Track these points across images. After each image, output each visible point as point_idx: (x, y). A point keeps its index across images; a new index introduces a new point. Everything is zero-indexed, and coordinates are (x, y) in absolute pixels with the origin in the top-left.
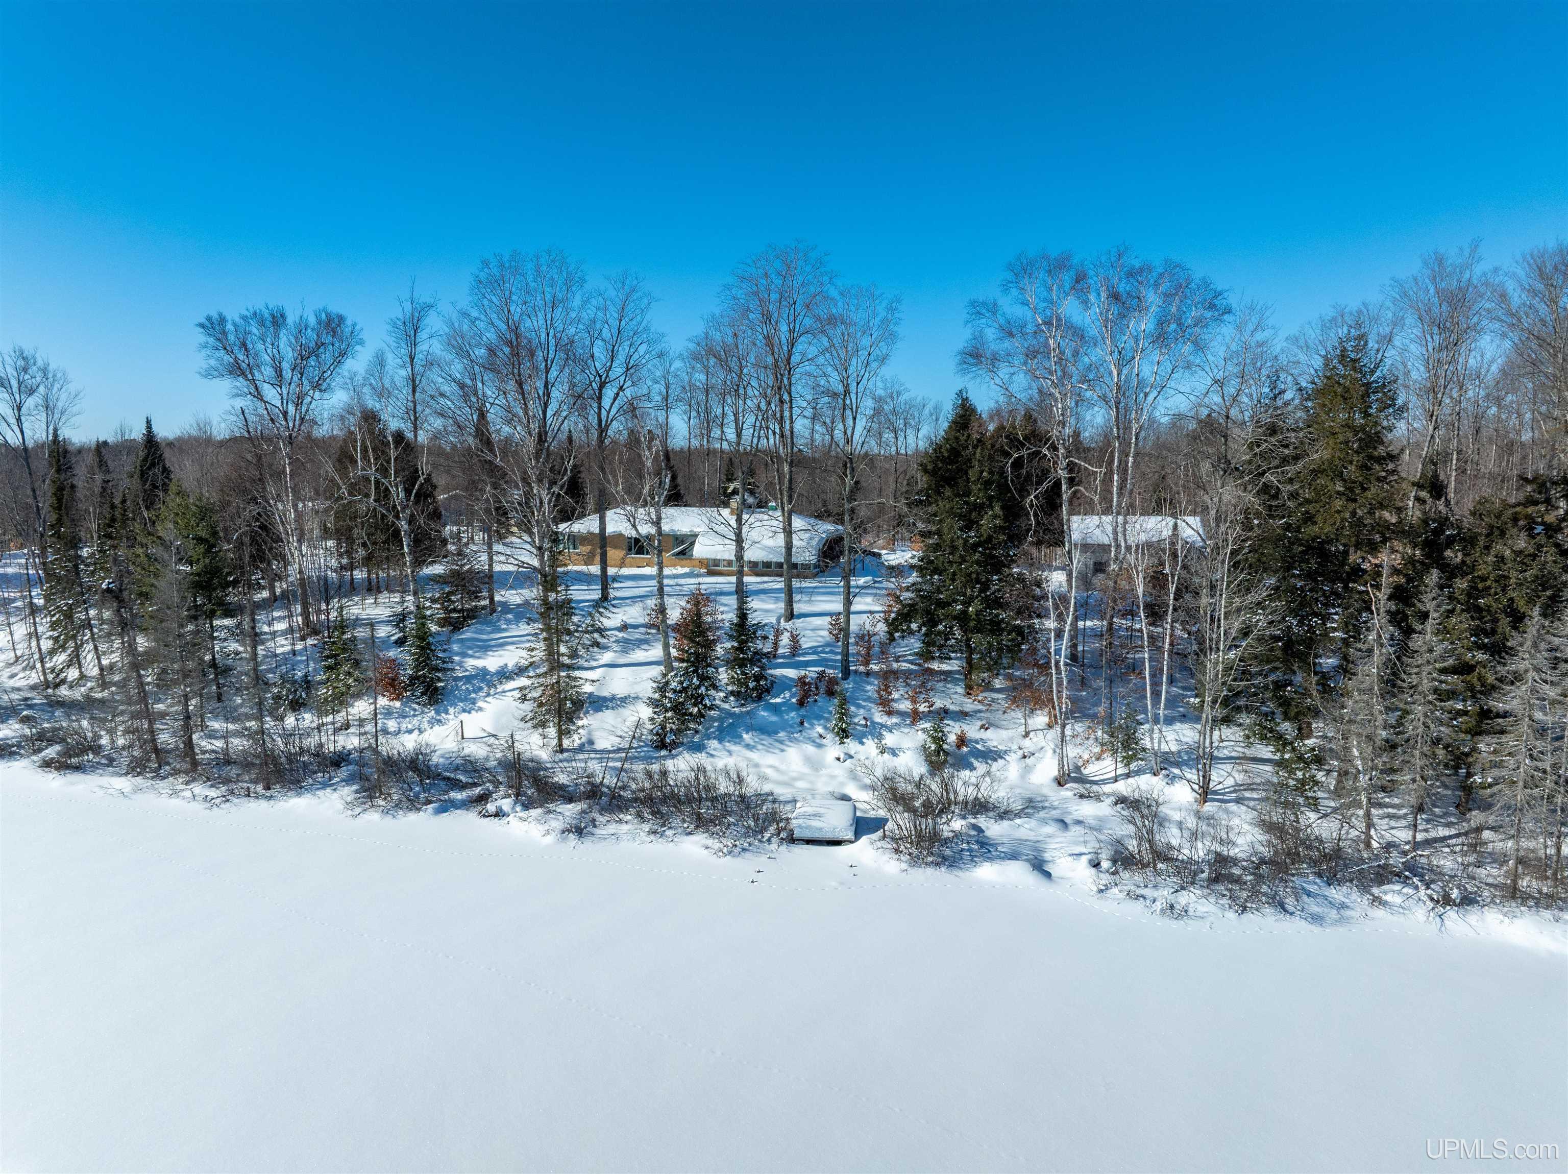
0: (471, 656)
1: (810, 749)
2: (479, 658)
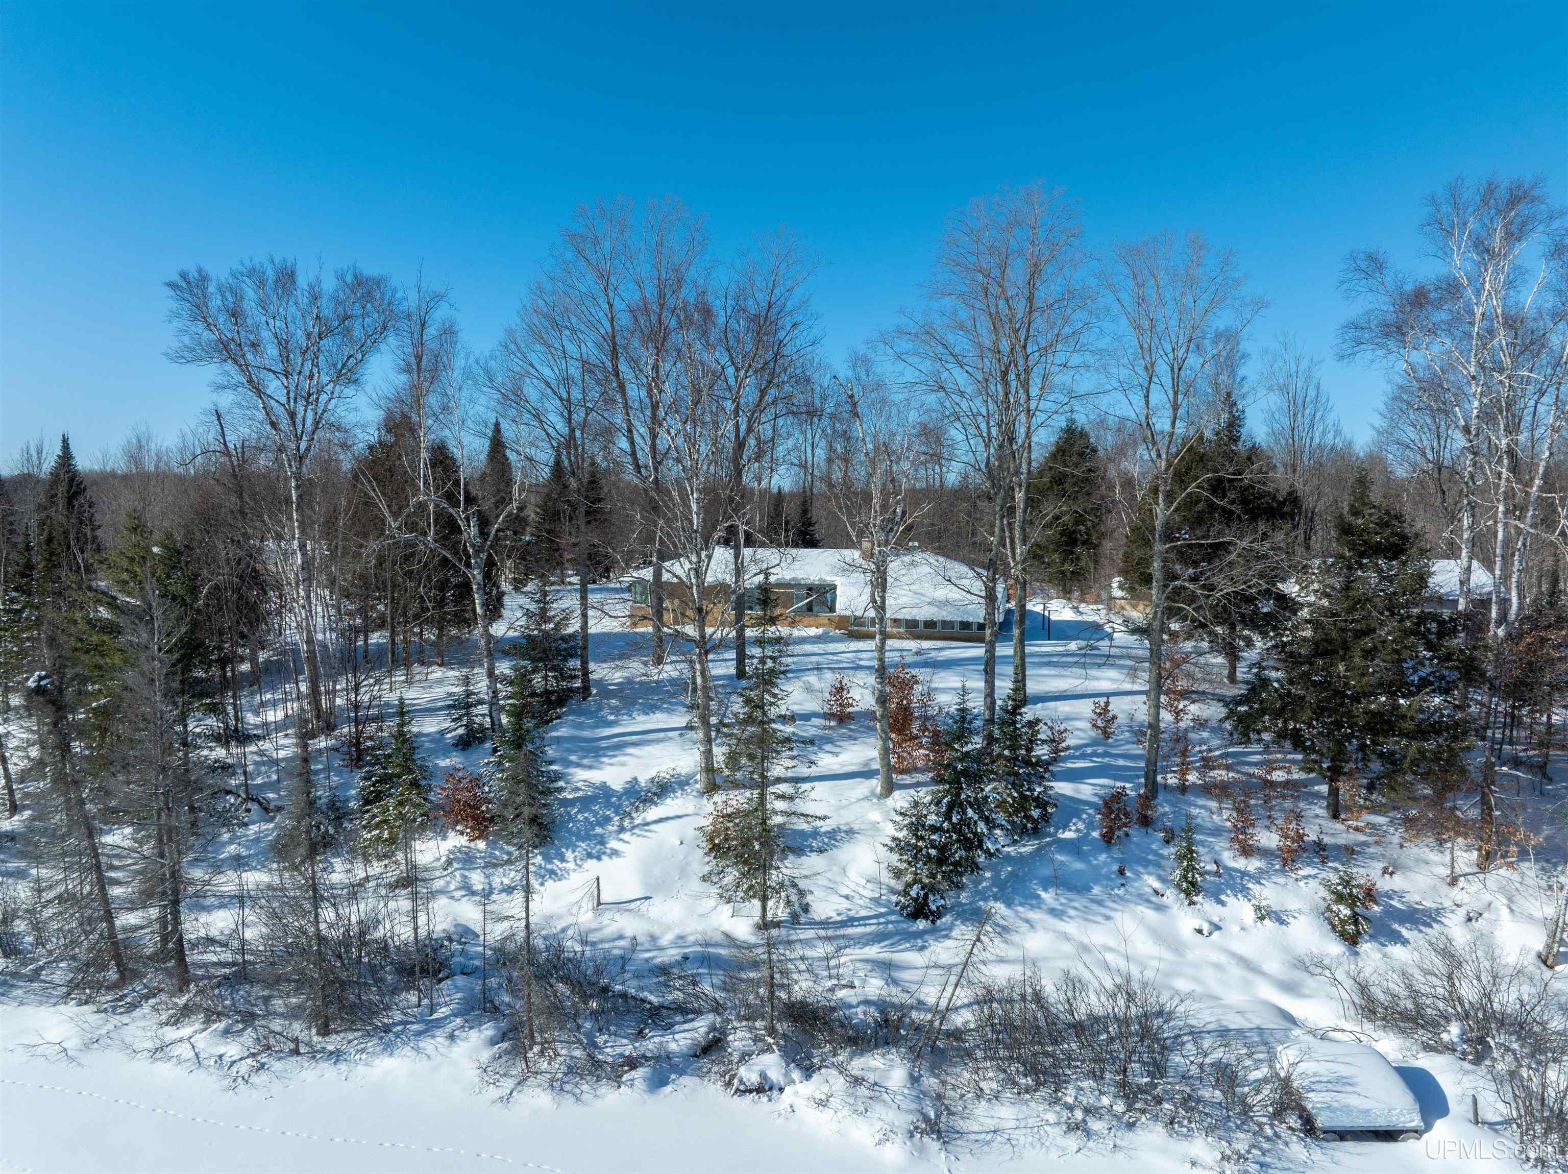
0: (578, 765)
1: (1150, 914)
2: (590, 767)
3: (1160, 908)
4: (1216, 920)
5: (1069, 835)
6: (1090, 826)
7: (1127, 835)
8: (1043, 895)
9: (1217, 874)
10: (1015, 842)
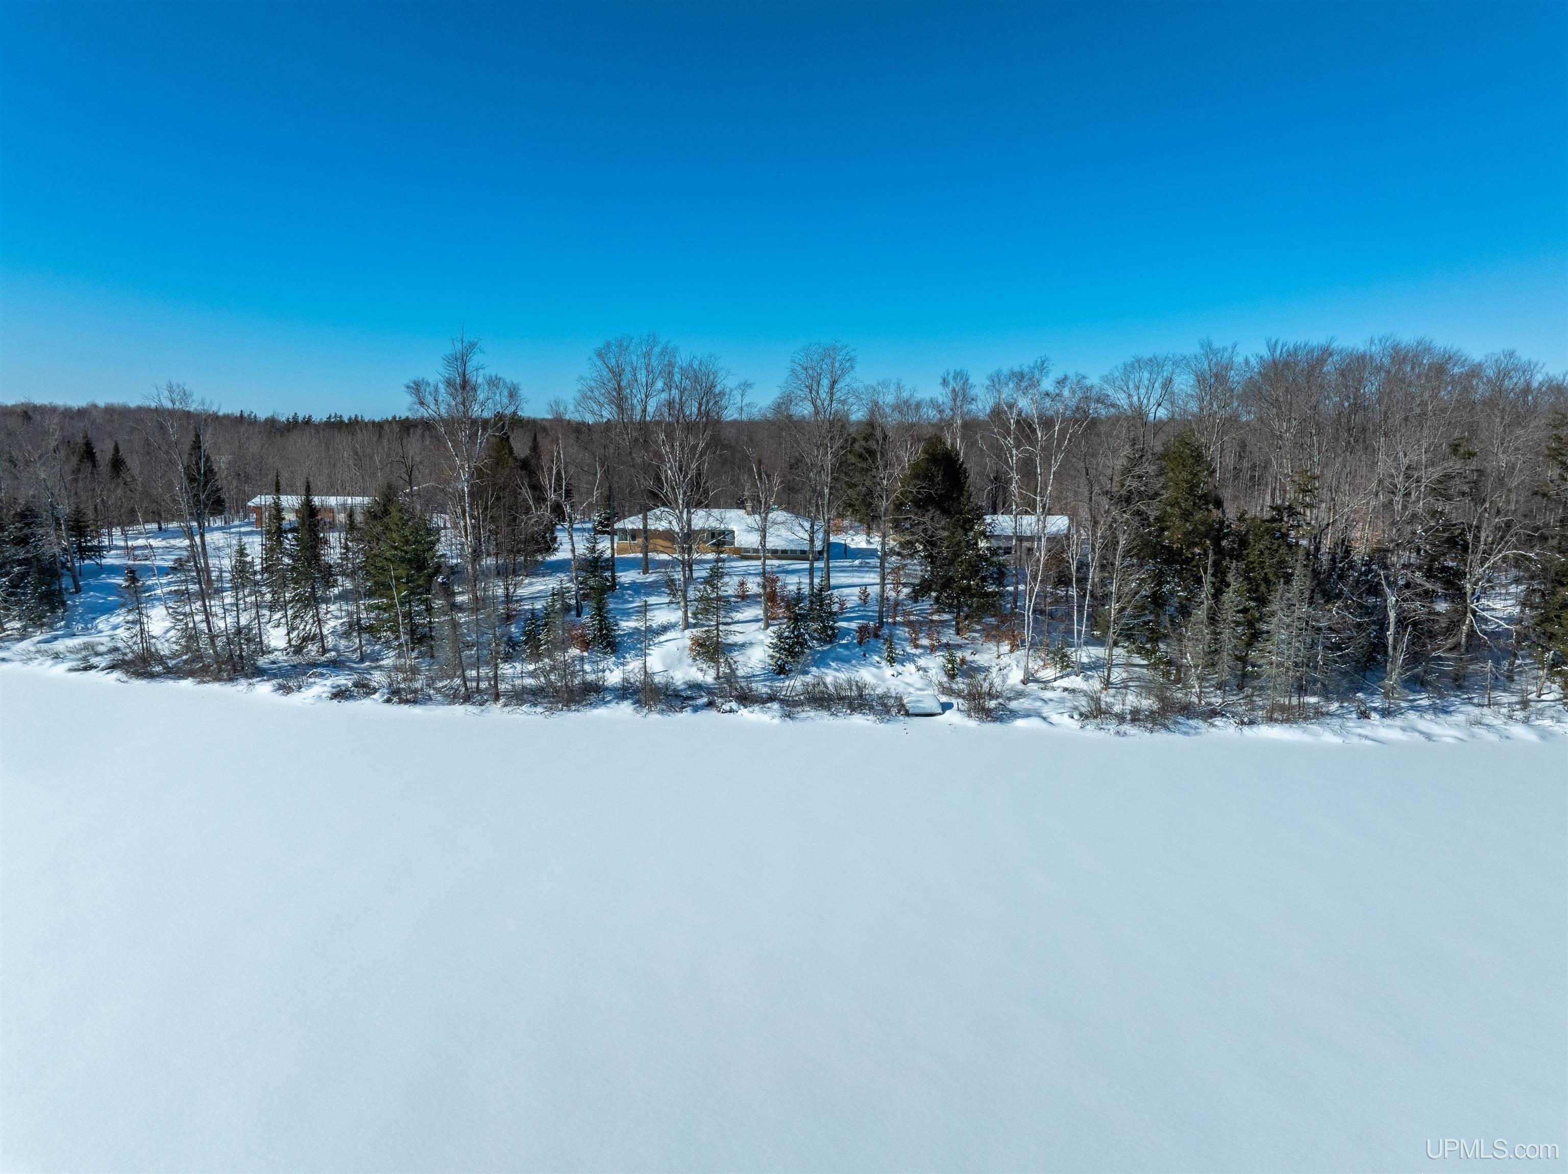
1: (874, 670)
3: (878, 668)
4: (900, 671)
5: (844, 642)
6: (853, 638)
7: (868, 641)
8: (832, 664)
9: (903, 655)
10: (822, 646)
